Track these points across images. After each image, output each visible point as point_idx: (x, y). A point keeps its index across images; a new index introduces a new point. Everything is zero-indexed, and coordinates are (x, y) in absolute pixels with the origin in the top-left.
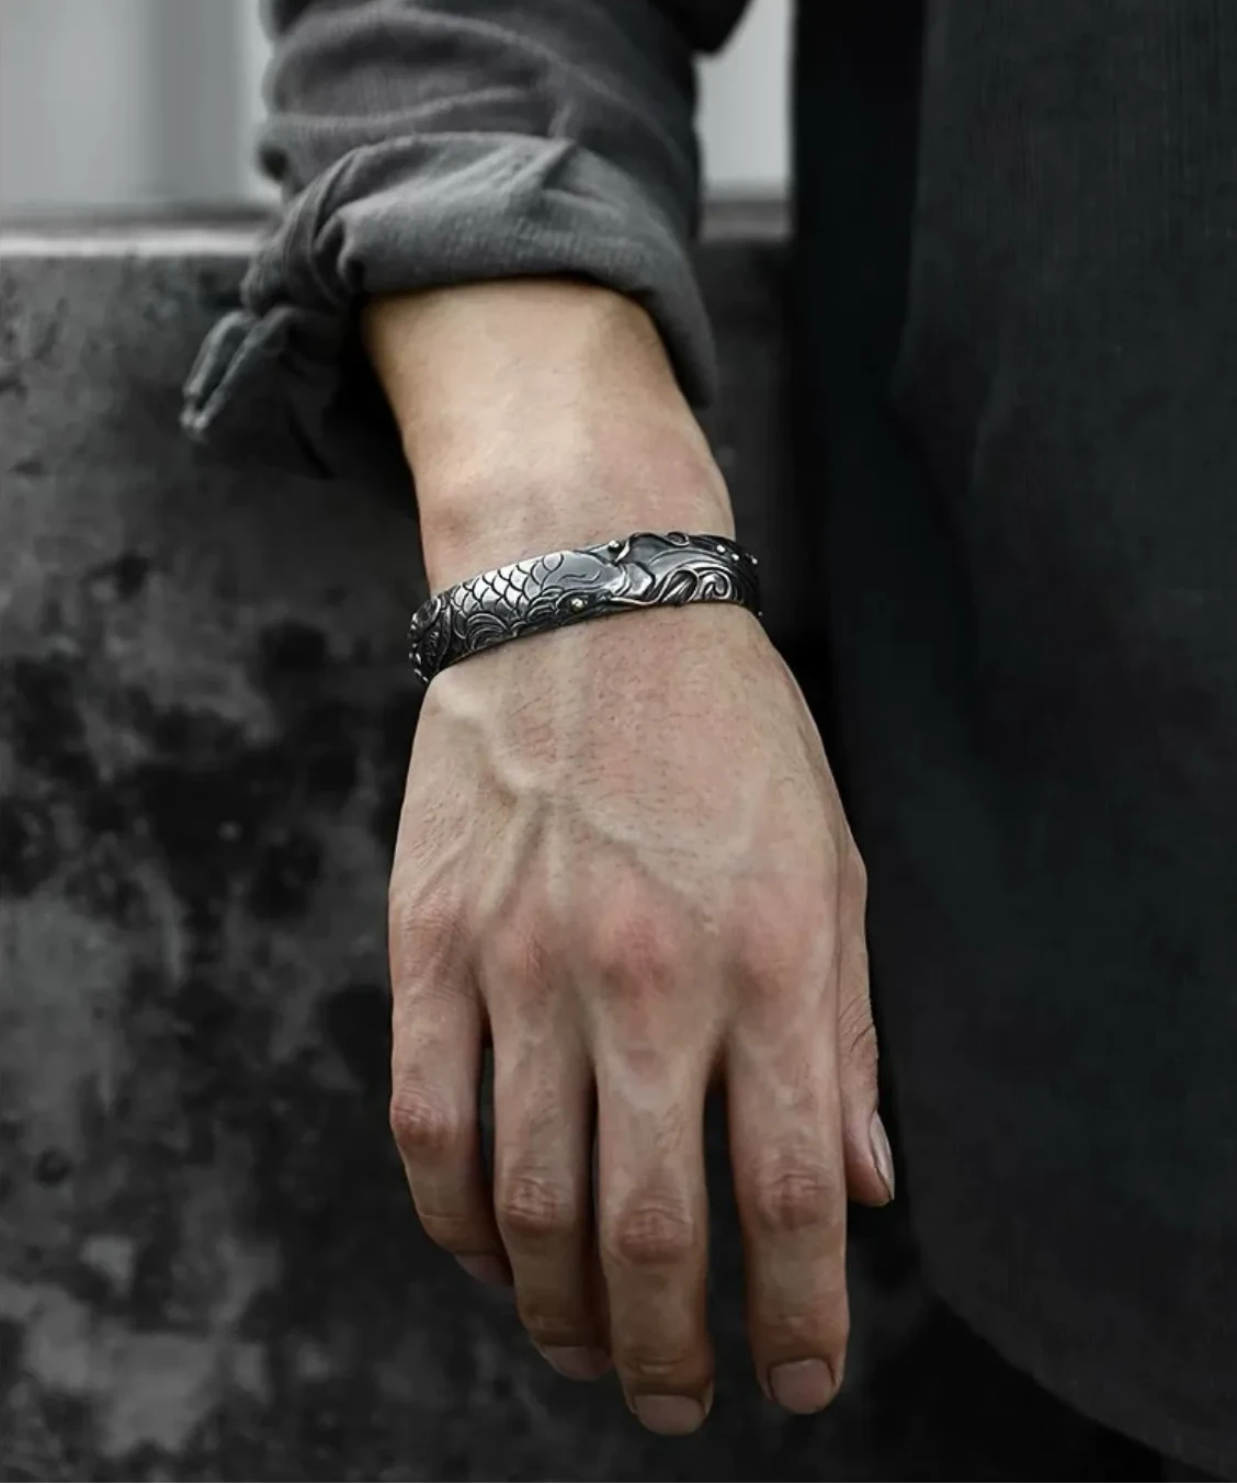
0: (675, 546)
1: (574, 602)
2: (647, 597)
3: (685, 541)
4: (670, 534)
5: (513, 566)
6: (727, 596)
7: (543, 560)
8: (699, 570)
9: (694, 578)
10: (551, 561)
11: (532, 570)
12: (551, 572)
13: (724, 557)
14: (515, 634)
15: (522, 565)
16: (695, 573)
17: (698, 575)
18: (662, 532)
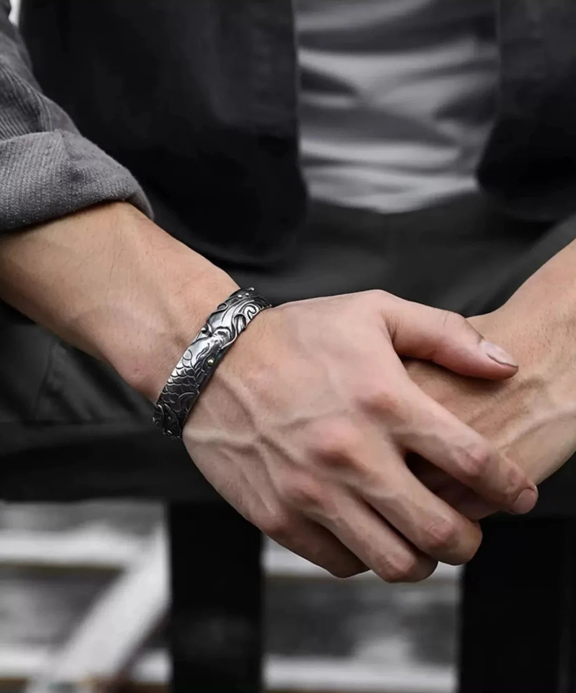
0: (224, 310)
1: (209, 361)
2: (232, 337)
3: (226, 305)
4: (218, 308)
5: (175, 369)
6: (258, 311)
7: (184, 358)
8: (240, 311)
9: (241, 315)
10: (187, 356)
11: (183, 365)
12: (191, 359)
13: (243, 298)
14: (198, 392)
15: (178, 366)
16: (240, 313)
17: (241, 313)
18: (215, 310)
